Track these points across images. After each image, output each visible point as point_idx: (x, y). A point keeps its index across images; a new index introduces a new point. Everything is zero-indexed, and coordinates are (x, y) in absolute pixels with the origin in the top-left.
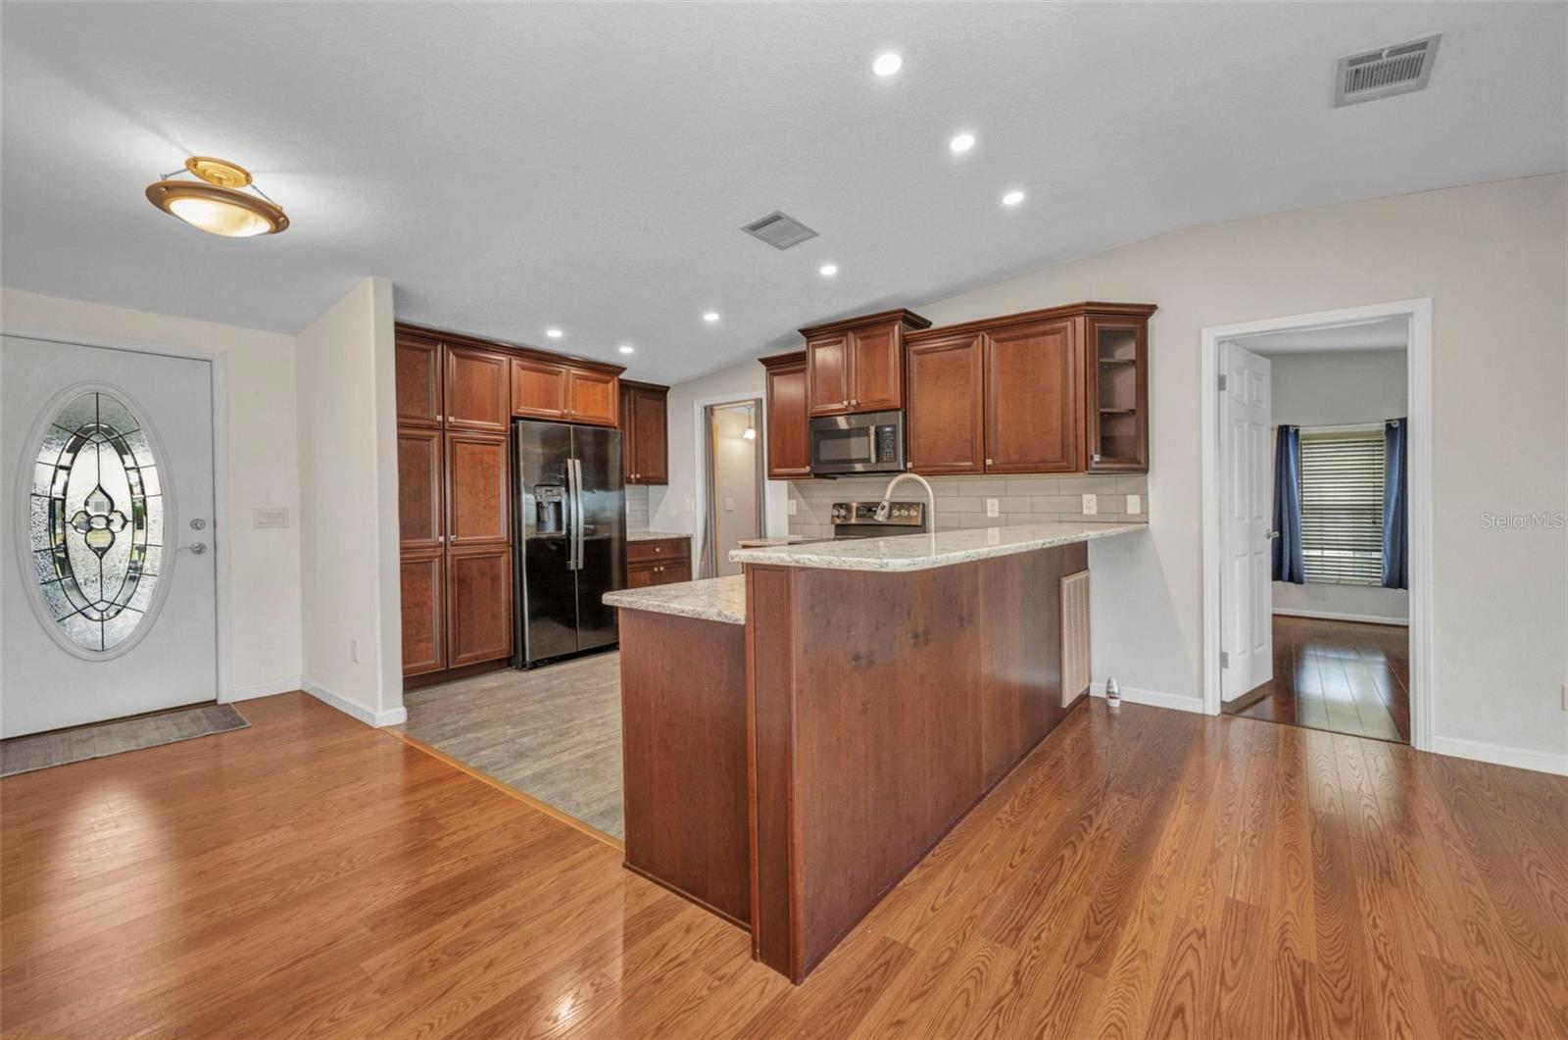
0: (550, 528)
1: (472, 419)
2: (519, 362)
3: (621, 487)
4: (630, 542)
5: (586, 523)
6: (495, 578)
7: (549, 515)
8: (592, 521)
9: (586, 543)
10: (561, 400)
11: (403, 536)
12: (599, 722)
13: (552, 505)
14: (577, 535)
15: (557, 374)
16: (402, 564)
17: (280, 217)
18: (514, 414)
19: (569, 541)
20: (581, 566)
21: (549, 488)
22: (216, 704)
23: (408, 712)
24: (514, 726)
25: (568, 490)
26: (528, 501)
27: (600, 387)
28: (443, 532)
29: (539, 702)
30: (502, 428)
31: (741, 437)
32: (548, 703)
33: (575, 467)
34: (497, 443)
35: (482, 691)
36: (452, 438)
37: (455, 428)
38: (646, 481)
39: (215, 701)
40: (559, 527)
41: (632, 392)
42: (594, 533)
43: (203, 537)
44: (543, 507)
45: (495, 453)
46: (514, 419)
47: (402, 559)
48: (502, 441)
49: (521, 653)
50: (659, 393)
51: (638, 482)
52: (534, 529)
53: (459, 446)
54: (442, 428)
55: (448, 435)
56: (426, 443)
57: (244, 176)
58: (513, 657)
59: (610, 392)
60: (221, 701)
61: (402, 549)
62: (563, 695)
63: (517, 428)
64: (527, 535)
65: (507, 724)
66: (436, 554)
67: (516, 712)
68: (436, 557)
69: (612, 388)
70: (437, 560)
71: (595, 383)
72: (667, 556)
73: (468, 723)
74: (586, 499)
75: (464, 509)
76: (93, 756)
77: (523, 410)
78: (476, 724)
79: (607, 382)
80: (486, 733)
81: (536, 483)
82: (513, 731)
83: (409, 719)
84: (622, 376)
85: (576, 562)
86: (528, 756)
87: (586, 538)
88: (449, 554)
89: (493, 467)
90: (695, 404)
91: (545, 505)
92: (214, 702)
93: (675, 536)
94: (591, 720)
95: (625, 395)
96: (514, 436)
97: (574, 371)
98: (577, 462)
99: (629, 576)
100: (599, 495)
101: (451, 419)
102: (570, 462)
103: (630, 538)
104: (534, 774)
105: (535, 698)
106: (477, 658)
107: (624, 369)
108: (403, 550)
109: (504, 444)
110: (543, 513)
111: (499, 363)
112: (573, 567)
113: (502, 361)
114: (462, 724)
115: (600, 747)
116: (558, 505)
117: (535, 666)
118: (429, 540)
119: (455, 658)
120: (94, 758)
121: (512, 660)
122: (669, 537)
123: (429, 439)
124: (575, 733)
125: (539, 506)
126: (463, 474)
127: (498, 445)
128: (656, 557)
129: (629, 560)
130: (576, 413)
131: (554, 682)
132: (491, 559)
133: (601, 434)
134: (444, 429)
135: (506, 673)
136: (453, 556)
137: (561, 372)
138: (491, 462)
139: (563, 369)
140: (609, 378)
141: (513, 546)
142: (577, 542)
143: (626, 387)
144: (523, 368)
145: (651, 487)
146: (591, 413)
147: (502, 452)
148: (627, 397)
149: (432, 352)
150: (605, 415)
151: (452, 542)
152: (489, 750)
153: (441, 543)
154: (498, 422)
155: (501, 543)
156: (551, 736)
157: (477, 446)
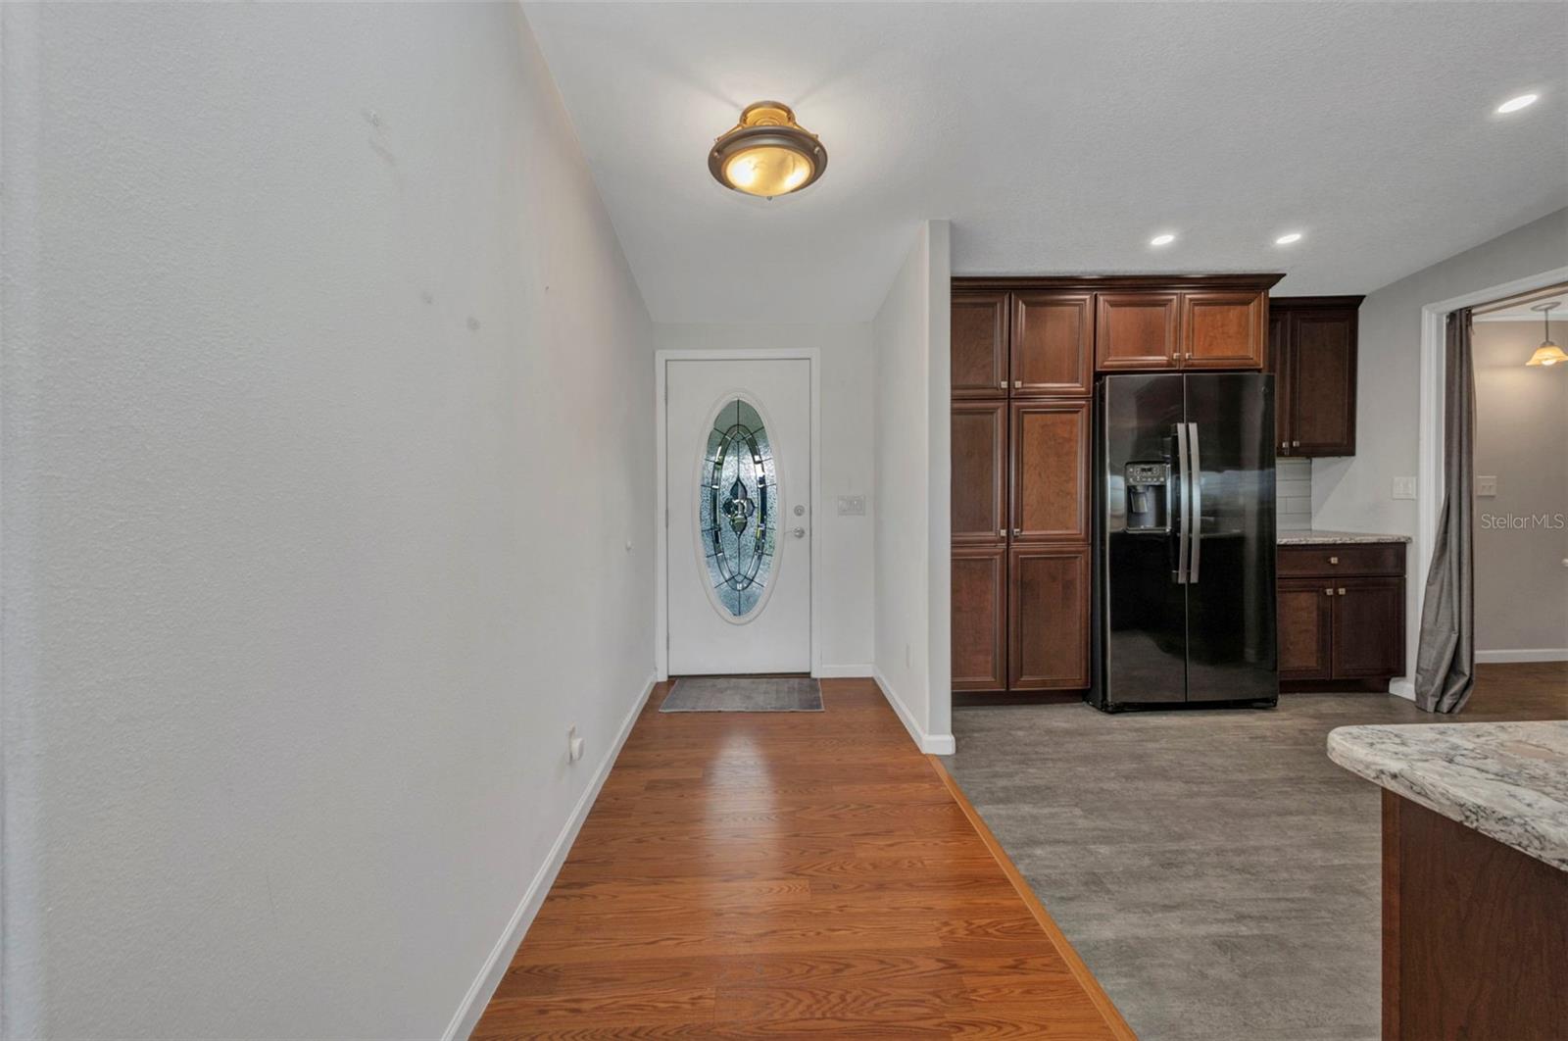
0: (1148, 524)
1: (1045, 382)
2: (1109, 298)
3: (1267, 462)
4: (1279, 546)
5: (1204, 513)
6: (1068, 585)
7: (1147, 504)
8: (1212, 511)
9: (1203, 542)
10: (1169, 338)
11: (955, 527)
12: (1237, 861)
13: (1150, 489)
14: (1190, 530)
15: (1164, 304)
16: (952, 560)
17: (815, 147)
18: (1098, 369)
19: (1177, 540)
20: (1194, 579)
21: (1147, 467)
22: (810, 677)
23: (957, 740)
24: (1089, 812)
25: (1176, 469)
26: (1115, 487)
27: (1234, 313)
28: (1007, 525)
29: (1127, 778)
30: (1083, 389)
31: (1520, 365)
32: (1141, 784)
33: (1188, 433)
34: (1074, 410)
35: (1049, 732)
36: (1019, 408)
37: (1023, 396)
38: (1310, 451)
39: (809, 673)
40: (1161, 520)
41: (1289, 316)
42: (1215, 527)
43: (801, 522)
44: (1136, 493)
45: (1072, 423)
46: (1098, 376)
47: (953, 555)
48: (1082, 406)
49: (1100, 687)
50: (1343, 311)
51: (1294, 453)
52: (1124, 521)
53: (1027, 417)
54: (1008, 397)
55: (1015, 404)
56: (989, 416)
57: (786, 114)
58: (1089, 690)
59: (1252, 318)
60: (813, 676)
61: (953, 542)
62: (1163, 774)
63: (1103, 387)
64: (1111, 528)
65: (1076, 805)
66: (997, 550)
67: (1091, 785)
68: (996, 554)
69: (1254, 313)
70: (998, 557)
71: (1226, 307)
72: (1351, 571)
73: (1023, 783)
74: (1203, 481)
75: (1031, 498)
76: (720, 709)
77: (1113, 361)
78: (1036, 789)
79: (1247, 303)
80: (1046, 811)
81: (1126, 461)
82: (1082, 823)
83: (958, 749)
84: (1275, 292)
85: (1188, 573)
86: (1108, 891)
87: (1202, 536)
88: (1012, 551)
89: (1069, 440)
90: (1426, 313)
91: (1140, 489)
92: (807, 675)
93: (1373, 539)
94: (1220, 852)
95: (1277, 320)
96: (1097, 398)
97: (1191, 295)
98: (1193, 427)
99: (1278, 599)
100: (1230, 475)
101: (1018, 384)
102: (1181, 427)
103: (1281, 540)
104: (1117, 941)
105: (1121, 767)
106: (1044, 683)
107: (1275, 278)
108: (955, 544)
109: (1084, 410)
110: (1137, 501)
111: (1080, 304)
112: (1182, 580)
113: (1085, 300)
114: (1017, 781)
115: (1243, 930)
116: (1160, 490)
117: (1120, 709)
118: (990, 534)
119: (1017, 680)
120: (720, 712)
121: (1090, 693)
122: (1358, 540)
123: (991, 412)
124: (1189, 869)
125: (1131, 491)
126: (1031, 455)
127: (1077, 412)
128: (1332, 572)
129: (1278, 573)
130: (1191, 354)
131: (1150, 745)
132: (1064, 559)
133: (1231, 382)
134: (1009, 398)
135: (1080, 710)
136: (1017, 554)
137: (1171, 300)
138: (1066, 435)
139: (1173, 296)
140: (1251, 295)
141: (1093, 545)
142: (1190, 540)
143: (1278, 307)
144: (1113, 304)
145: (1317, 462)
146: (1216, 353)
147: (1081, 421)
148: (1279, 325)
149: (998, 305)
150: (1242, 353)
151: (1015, 537)
152: (1049, 849)
153: (1003, 537)
154: (1077, 382)
155: (1078, 540)
156: (1146, 861)
157: (1049, 416)
